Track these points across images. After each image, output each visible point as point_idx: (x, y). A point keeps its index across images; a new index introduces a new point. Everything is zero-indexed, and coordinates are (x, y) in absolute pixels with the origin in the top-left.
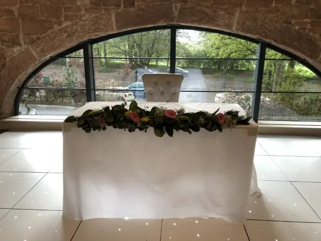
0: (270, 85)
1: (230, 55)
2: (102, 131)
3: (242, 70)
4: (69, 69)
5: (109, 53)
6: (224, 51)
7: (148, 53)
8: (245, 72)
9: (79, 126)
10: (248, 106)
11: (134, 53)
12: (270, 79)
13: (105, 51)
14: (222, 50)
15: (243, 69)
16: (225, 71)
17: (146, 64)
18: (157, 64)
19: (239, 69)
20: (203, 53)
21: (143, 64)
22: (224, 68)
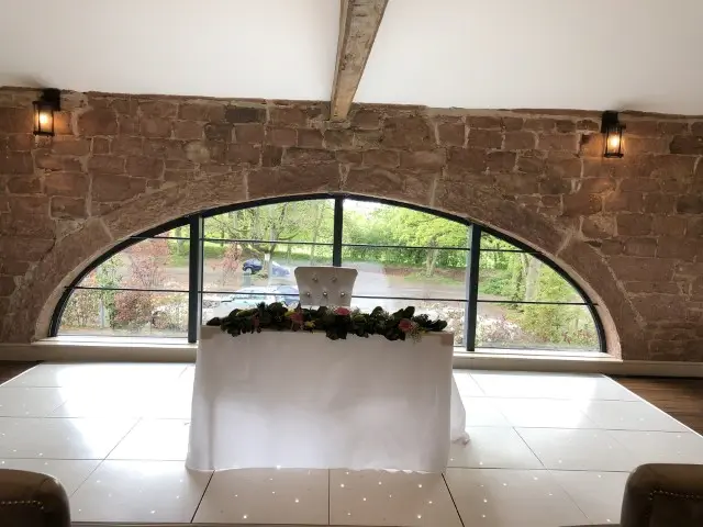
7: (274, 227)
11: (241, 228)
16: (430, 268)
17: (266, 252)
18: (289, 250)
19: (458, 265)
20: (385, 233)
21: (261, 250)
22: (430, 263)
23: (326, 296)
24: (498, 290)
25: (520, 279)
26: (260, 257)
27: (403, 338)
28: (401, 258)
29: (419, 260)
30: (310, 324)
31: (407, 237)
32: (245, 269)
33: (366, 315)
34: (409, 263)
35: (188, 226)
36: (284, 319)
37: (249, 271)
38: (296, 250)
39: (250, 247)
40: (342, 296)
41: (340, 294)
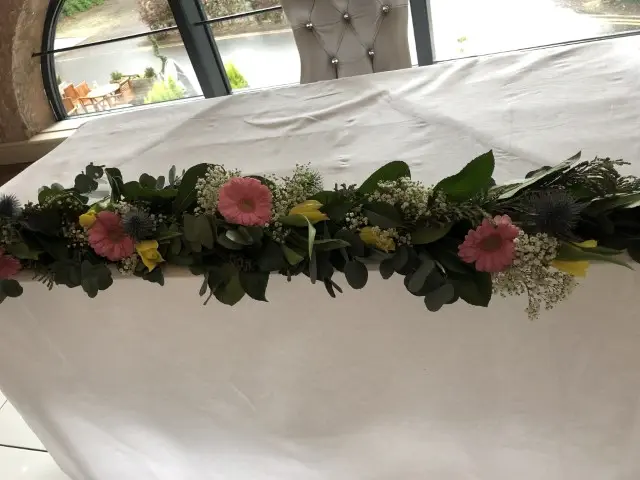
23: (348, 21)
40: (385, 14)
41: (378, 11)
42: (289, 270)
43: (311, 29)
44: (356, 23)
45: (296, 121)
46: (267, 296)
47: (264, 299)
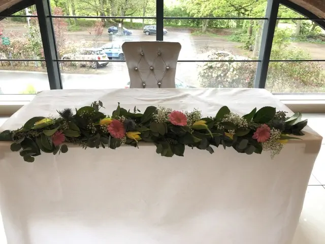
0: (251, 44)
1: (212, 12)
2: (60, 154)
3: (222, 28)
4: (31, 28)
5: (78, 8)
6: (205, 7)
7: (122, 8)
8: (224, 30)
9: (14, 148)
10: (232, 69)
11: (105, 10)
12: (250, 38)
13: (73, 6)
14: (203, 5)
15: (222, 26)
16: (204, 28)
17: (119, 22)
18: (131, 21)
19: (218, 26)
20: (183, 9)
21: (117, 21)
22: (204, 26)
23: (152, 70)
24: (239, 39)
25: (251, 32)
26: (116, 25)
27: (259, 150)
28: (189, 23)
29: (198, 24)
30: (134, 135)
31: (196, 11)
32: (109, 32)
33: (208, 120)
34: (193, 27)
35: (34, 7)
36: (99, 129)
37: (111, 33)
38: (134, 21)
39: (111, 20)
40: (167, 70)
41: (165, 68)
42: (192, 145)
43: (137, 70)
44: (155, 71)
45: (158, 100)
46: (184, 154)
47: (183, 156)
